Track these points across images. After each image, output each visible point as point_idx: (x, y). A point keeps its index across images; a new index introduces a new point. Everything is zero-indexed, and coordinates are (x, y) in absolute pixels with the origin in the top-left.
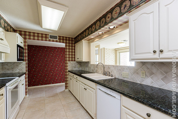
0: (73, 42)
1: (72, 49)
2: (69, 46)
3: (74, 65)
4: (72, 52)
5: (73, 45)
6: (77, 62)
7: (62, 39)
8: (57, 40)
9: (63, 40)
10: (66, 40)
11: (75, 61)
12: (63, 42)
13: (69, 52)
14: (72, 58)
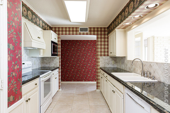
0: (106, 33)
1: (105, 41)
2: (101, 38)
3: (107, 61)
4: (105, 45)
5: (106, 36)
6: (111, 57)
7: (92, 30)
8: (88, 32)
9: (94, 31)
10: (98, 31)
11: (108, 55)
12: (94, 34)
13: (101, 45)
14: (105, 52)
